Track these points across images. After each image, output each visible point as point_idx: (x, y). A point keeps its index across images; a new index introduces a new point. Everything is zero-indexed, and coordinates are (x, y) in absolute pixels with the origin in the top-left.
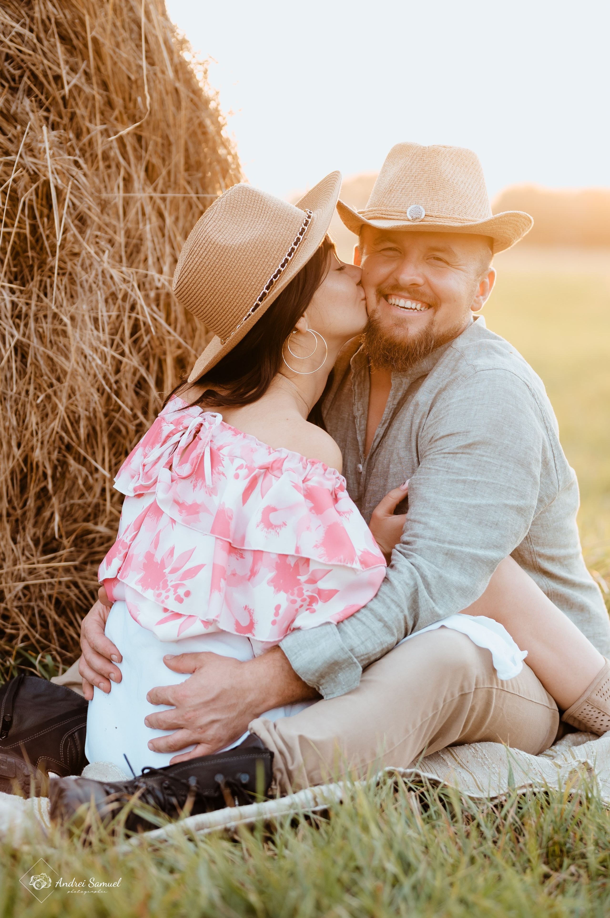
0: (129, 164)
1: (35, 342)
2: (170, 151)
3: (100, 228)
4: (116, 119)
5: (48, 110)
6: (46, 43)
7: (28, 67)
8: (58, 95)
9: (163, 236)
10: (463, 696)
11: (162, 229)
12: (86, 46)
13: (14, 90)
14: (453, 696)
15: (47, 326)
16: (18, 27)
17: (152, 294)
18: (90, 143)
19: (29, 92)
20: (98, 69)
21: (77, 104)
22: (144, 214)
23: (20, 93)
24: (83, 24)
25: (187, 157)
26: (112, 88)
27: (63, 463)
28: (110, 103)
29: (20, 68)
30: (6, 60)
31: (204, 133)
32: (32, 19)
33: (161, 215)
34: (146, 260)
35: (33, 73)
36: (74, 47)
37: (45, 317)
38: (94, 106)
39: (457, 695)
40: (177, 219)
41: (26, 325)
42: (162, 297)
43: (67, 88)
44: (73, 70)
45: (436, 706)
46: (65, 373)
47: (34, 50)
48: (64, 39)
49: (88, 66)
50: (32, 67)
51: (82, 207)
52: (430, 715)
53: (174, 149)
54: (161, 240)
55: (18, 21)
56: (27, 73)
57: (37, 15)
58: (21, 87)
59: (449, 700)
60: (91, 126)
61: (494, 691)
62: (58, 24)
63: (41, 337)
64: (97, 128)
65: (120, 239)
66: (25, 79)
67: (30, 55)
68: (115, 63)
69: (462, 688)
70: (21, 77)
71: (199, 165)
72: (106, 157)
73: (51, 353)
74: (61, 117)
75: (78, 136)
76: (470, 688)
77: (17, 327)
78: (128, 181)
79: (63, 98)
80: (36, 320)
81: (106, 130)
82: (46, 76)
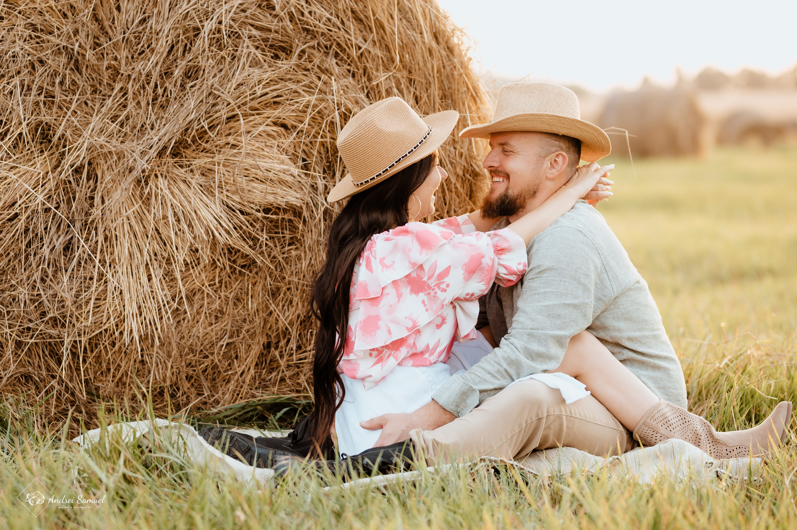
6: (346, 24)
7: (334, 40)
10: (540, 419)
13: (327, 54)
14: (531, 420)
16: (328, 15)
19: (336, 55)
21: (367, 61)
29: (330, 40)
30: (322, 35)
32: (337, 9)
35: (338, 44)
36: (365, 25)
39: (534, 419)
45: (520, 425)
47: (339, 29)
48: (360, 20)
50: (338, 39)
52: (517, 431)
56: (335, 44)
57: (340, 7)
59: (529, 422)
61: (564, 417)
62: (353, 12)
66: (334, 47)
67: (335, 32)
69: (538, 415)
70: (331, 46)
74: (358, 69)
76: (542, 414)
82: (347, 44)
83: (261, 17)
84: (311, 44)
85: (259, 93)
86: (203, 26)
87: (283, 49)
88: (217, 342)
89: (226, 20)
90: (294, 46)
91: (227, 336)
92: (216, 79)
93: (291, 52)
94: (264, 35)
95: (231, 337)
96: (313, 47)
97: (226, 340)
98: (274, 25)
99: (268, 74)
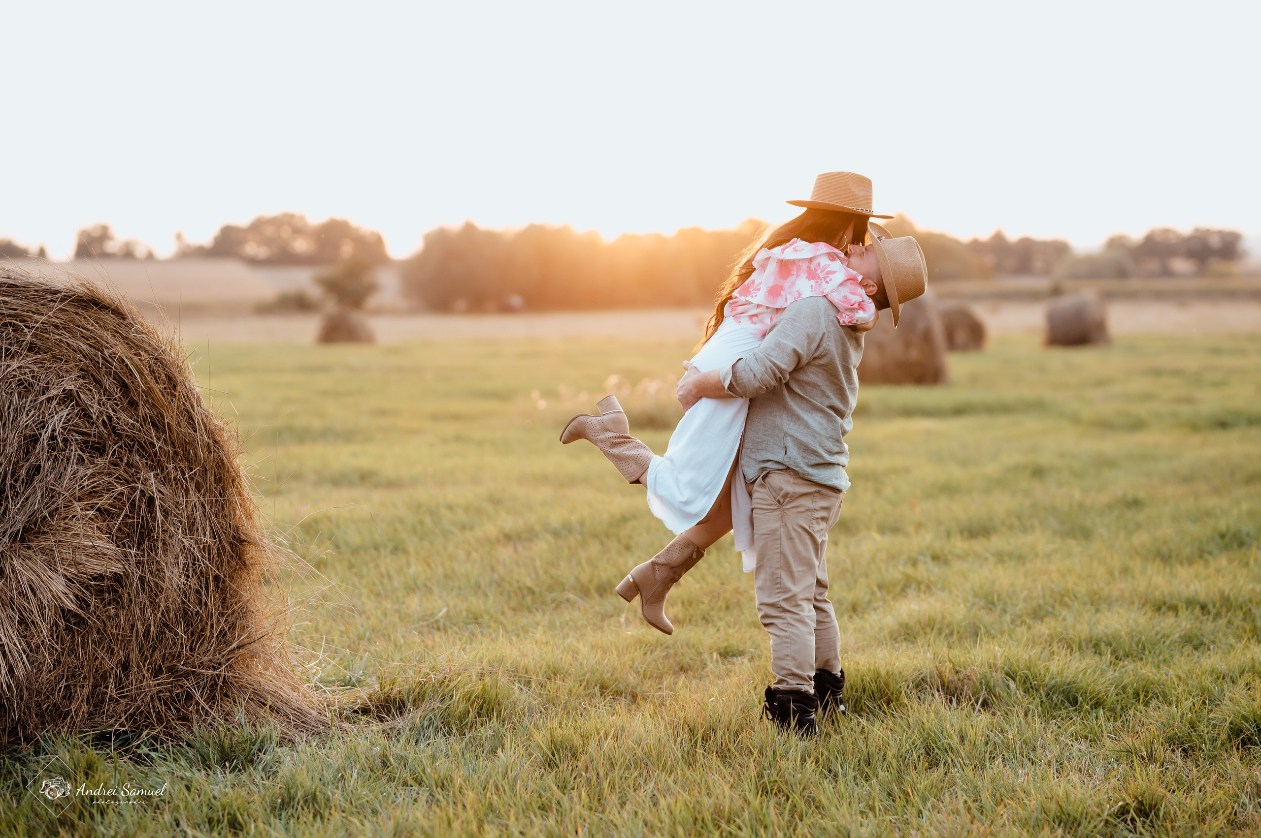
0: (187, 482)
1: (148, 575)
2: (206, 474)
3: (175, 516)
4: (179, 460)
5: (147, 459)
6: (145, 427)
8: (151, 451)
9: (205, 516)
11: (204, 513)
12: (164, 426)
13: (131, 452)
15: (154, 567)
16: (131, 421)
17: (202, 546)
18: (168, 473)
19: (137, 451)
20: (170, 436)
21: (161, 455)
22: (196, 507)
23: (134, 452)
24: (162, 416)
25: (215, 476)
26: (177, 445)
27: (164, 633)
28: (176, 453)
29: (133, 440)
31: (224, 464)
32: (138, 416)
33: (203, 506)
34: (198, 530)
36: (158, 427)
37: (153, 562)
38: (169, 456)
40: (211, 507)
41: (143, 567)
42: (206, 548)
43: (157, 448)
44: (158, 439)
46: (163, 589)
48: (154, 425)
49: (166, 436)
51: (166, 506)
53: (209, 474)
54: (204, 519)
55: (131, 418)
56: (137, 443)
57: (140, 414)
58: (134, 449)
60: (168, 465)
62: (151, 418)
63: (151, 572)
64: (171, 466)
65: (185, 520)
68: (178, 434)
70: (134, 444)
71: (220, 478)
72: (175, 479)
73: (156, 580)
74: (153, 462)
75: (162, 471)
77: (139, 568)
78: (187, 491)
79: (154, 453)
80: (148, 564)
81: (175, 467)
82: (145, 442)
83: (81, 424)
84: (119, 444)
85: (85, 484)
86: (40, 434)
87: (97, 449)
88: (56, 686)
89: (58, 429)
90: (108, 446)
91: (64, 680)
92: (52, 476)
93: (104, 451)
94: (85, 438)
95: (66, 681)
96: (121, 447)
97: (63, 684)
98: (93, 430)
99: (90, 470)
